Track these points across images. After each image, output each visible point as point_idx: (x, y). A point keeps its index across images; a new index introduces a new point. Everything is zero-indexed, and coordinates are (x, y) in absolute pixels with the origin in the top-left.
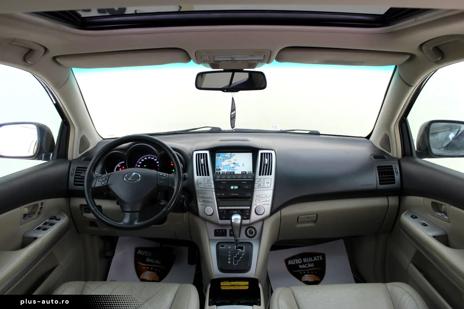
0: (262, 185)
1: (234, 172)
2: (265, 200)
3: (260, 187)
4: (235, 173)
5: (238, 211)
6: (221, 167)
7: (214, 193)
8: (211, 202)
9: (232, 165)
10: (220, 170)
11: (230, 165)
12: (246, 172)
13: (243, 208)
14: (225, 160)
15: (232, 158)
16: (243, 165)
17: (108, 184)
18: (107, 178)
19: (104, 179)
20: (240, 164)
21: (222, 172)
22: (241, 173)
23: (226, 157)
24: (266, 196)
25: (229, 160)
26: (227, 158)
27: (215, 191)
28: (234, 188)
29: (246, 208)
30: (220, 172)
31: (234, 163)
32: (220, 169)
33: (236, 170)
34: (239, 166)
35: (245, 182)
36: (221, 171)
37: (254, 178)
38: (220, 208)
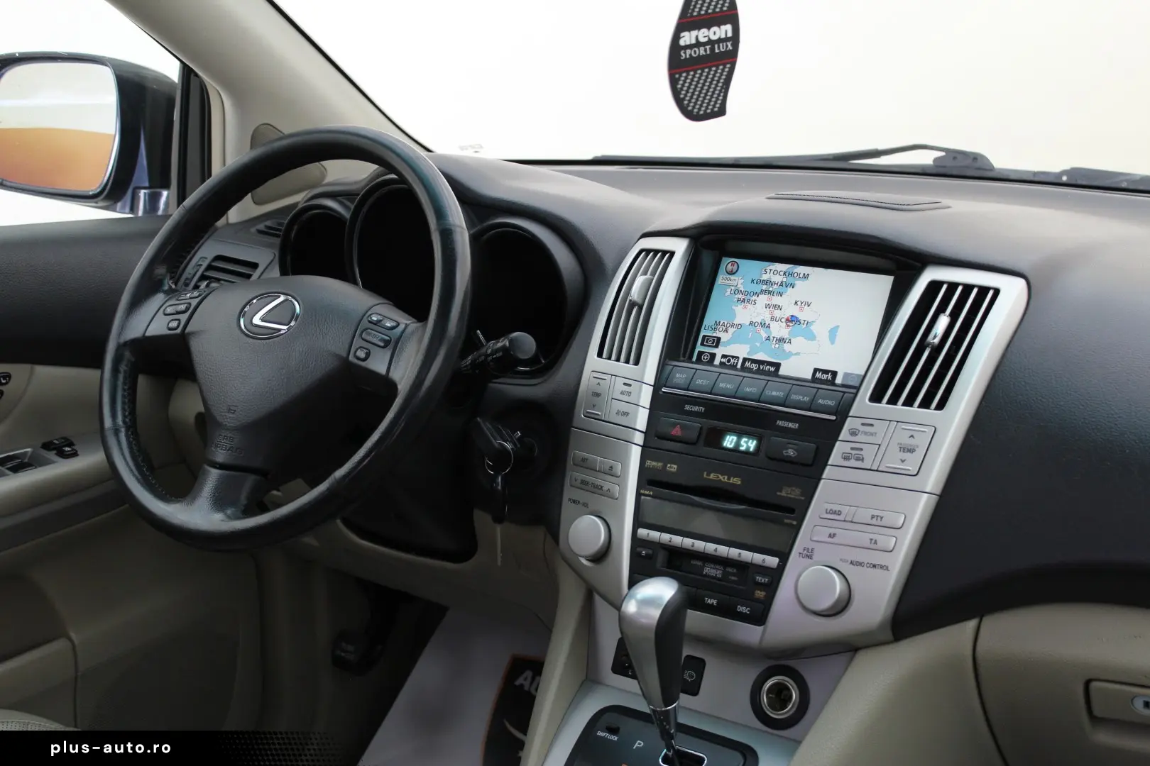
0: (868, 452)
1: (777, 366)
2: (864, 539)
3: (858, 464)
4: (782, 372)
5: (729, 570)
6: (726, 331)
7: (635, 453)
8: (609, 495)
9: (779, 330)
10: (717, 342)
11: (773, 325)
12: (834, 374)
13: (747, 556)
14: (754, 298)
15: (790, 290)
16: (833, 333)
17: (188, 329)
18: (194, 302)
19: (183, 307)
20: (821, 330)
21: (724, 356)
22: (809, 377)
23: (765, 282)
24: (879, 522)
25: (776, 300)
26: (768, 288)
27: (645, 447)
28: (738, 444)
29: (758, 558)
30: (713, 356)
31: (792, 320)
32: (719, 339)
33: (790, 354)
34: (811, 337)
35: (791, 425)
36: (719, 352)
37: (843, 412)
38: (642, 532)
